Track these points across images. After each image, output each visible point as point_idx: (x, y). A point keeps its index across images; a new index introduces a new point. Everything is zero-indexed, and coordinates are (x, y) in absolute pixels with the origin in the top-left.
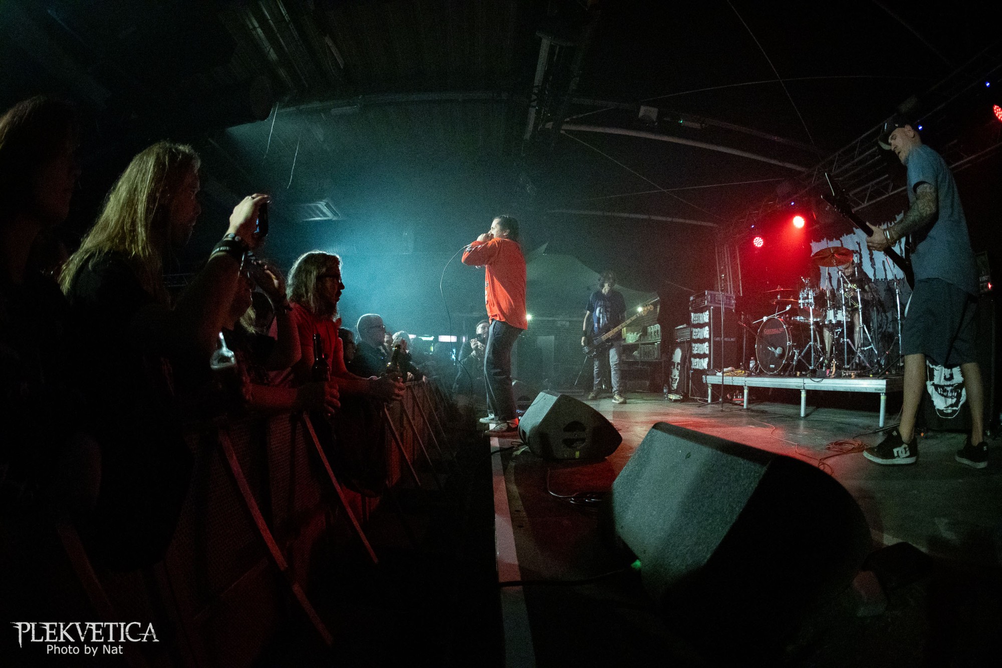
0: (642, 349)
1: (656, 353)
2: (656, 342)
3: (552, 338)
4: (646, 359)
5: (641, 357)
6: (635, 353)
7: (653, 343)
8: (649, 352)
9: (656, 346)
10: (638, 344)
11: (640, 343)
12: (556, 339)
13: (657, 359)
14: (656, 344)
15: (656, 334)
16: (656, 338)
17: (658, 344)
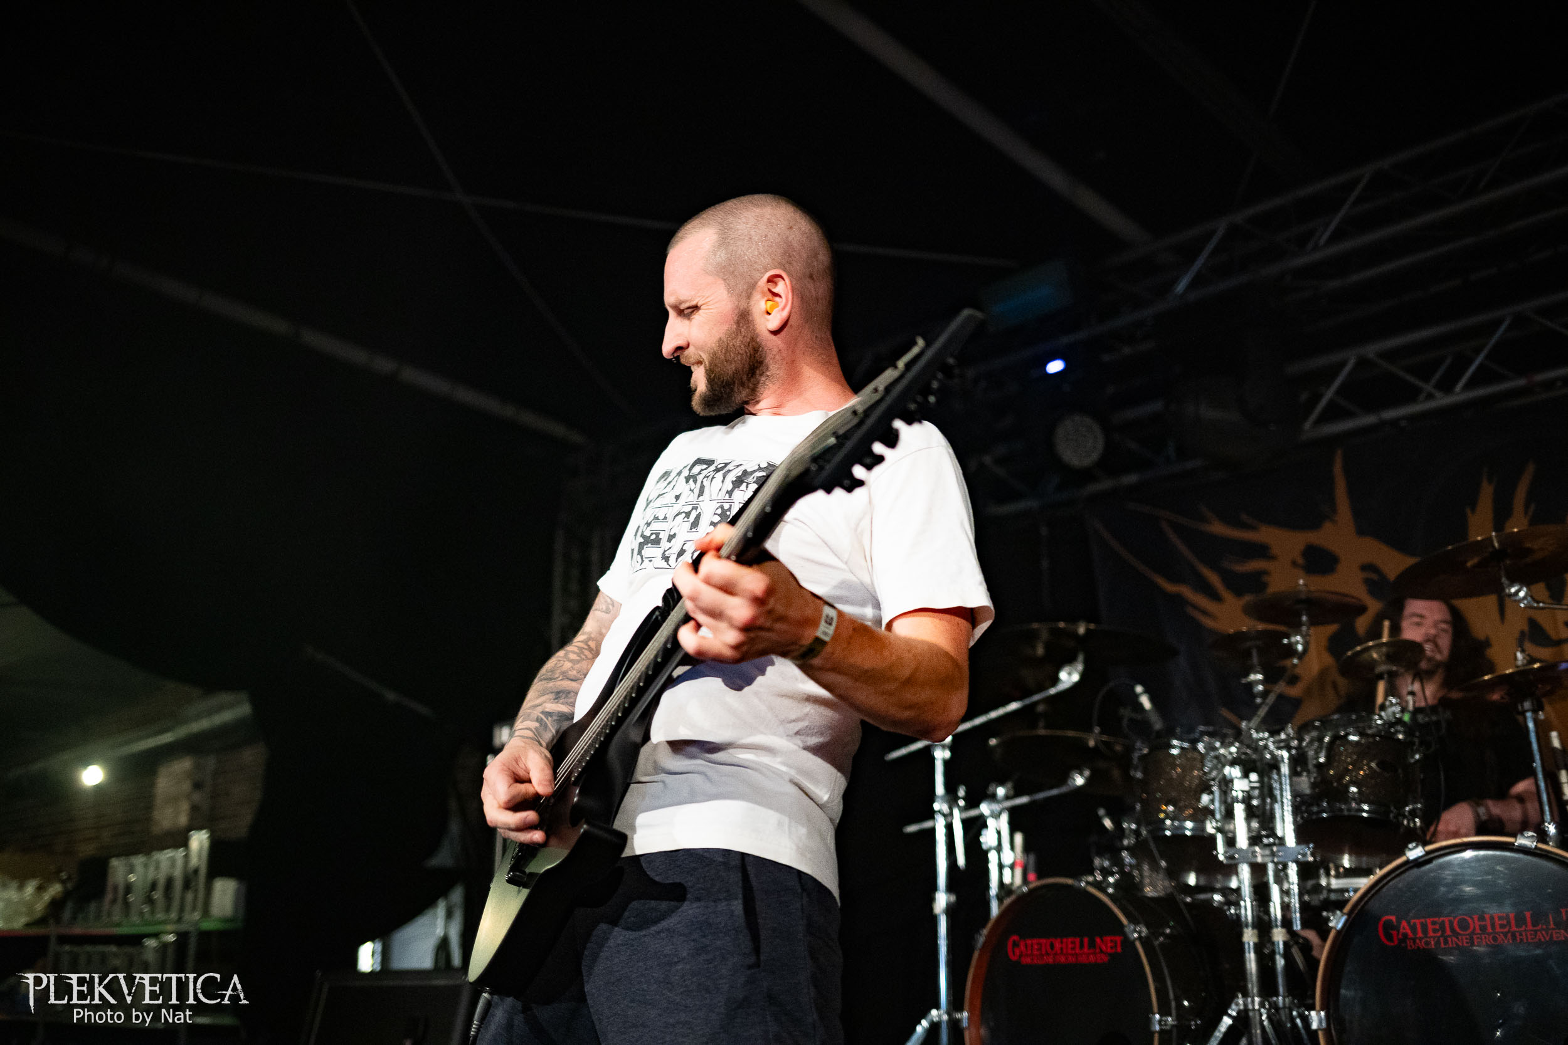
0: (65, 958)
9: (149, 956)
10: (48, 936)
11: (52, 930)
14: (151, 943)
15: (157, 895)
16: (153, 912)
17: (165, 946)
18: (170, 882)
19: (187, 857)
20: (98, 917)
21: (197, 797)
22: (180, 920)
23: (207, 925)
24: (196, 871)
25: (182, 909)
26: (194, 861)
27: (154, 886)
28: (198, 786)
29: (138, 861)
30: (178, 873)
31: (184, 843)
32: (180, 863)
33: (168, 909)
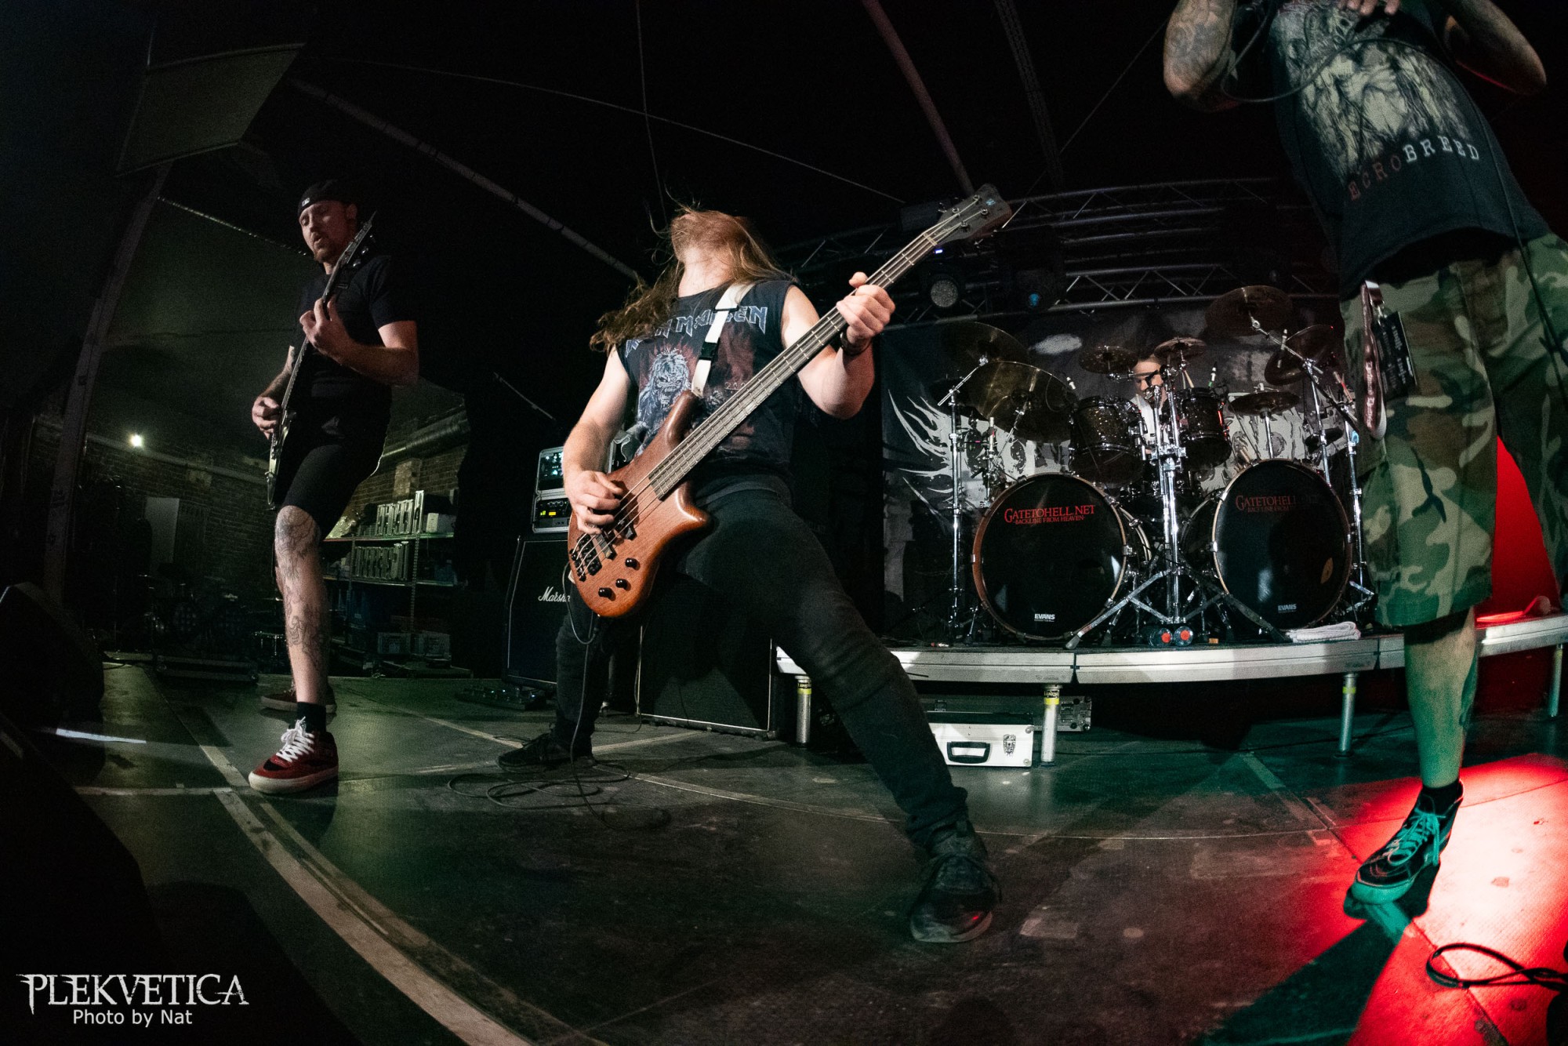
0: (359, 552)
1: (395, 565)
2: (399, 542)
3: (176, 502)
4: (369, 578)
5: (354, 572)
6: (343, 562)
7: (391, 544)
8: (377, 563)
9: (397, 551)
10: (351, 542)
11: (353, 539)
12: (182, 508)
13: (397, 580)
14: (398, 545)
15: (400, 522)
16: (398, 531)
17: (404, 545)
18: (406, 514)
19: (414, 502)
20: (373, 532)
21: (413, 480)
22: (410, 534)
23: (423, 537)
24: (418, 509)
25: (412, 528)
26: (417, 506)
27: (398, 516)
28: (414, 475)
29: (391, 505)
30: (410, 509)
31: (412, 496)
33: (405, 529)
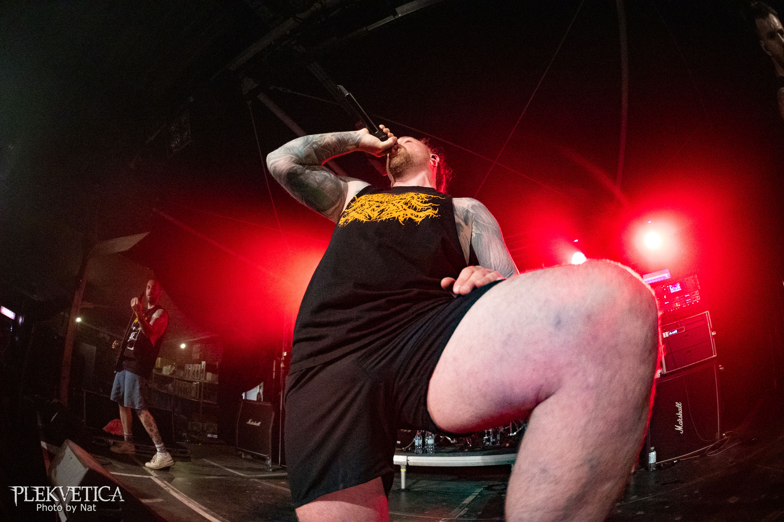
0: (177, 383)
1: (193, 392)
3: (95, 348)
4: (181, 395)
5: (175, 391)
6: (170, 386)
7: (191, 382)
8: (185, 389)
9: (194, 386)
11: (175, 377)
12: (97, 351)
13: (194, 398)
14: (194, 383)
15: (195, 373)
16: (194, 377)
17: (197, 384)
18: (198, 371)
21: (201, 355)
22: (200, 379)
24: (203, 370)
25: (200, 377)
26: (202, 368)
27: (194, 371)
28: (201, 352)
29: (191, 365)
30: (199, 369)
31: (201, 363)
32: (200, 367)
33: (197, 377)
